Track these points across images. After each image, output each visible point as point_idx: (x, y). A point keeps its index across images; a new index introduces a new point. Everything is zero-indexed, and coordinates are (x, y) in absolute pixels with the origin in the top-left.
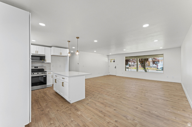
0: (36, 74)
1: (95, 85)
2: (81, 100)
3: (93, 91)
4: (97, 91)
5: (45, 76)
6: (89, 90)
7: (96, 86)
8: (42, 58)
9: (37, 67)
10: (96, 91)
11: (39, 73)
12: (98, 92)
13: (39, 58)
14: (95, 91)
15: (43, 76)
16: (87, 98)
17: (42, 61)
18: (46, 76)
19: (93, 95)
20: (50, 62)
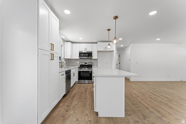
0: (83, 70)
1: (154, 95)
2: (116, 118)
3: (147, 108)
4: (156, 110)
5: (90, 71)
6: (139, 102)
7: (157, 97)
8: (90, 54)
9: (87, 63)
10: (154, 111)
11: (86, 68)
12: (157, 114)
13: (87, 55)
14: (152, 110)
15: (89, 71)
16: (128, 117)
17: (89, 57)
18: (92, 72)
19: (145, 117)
20: (96, 58)
